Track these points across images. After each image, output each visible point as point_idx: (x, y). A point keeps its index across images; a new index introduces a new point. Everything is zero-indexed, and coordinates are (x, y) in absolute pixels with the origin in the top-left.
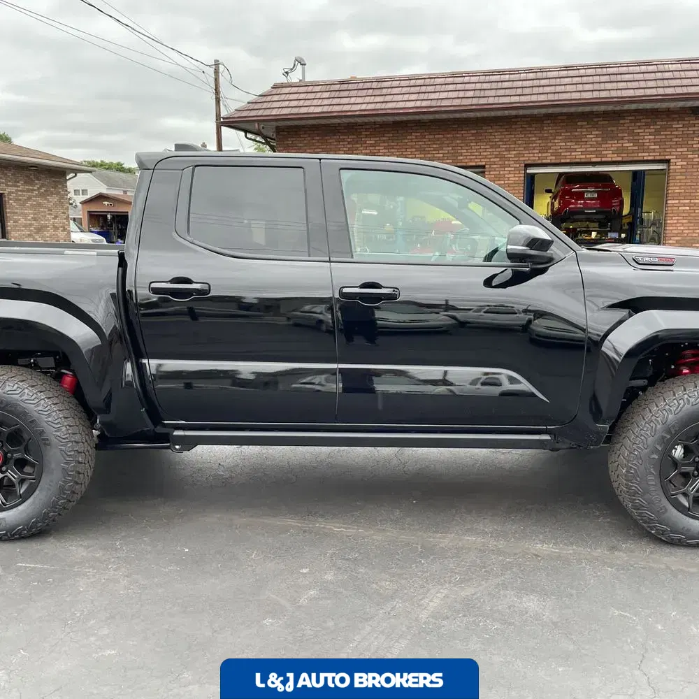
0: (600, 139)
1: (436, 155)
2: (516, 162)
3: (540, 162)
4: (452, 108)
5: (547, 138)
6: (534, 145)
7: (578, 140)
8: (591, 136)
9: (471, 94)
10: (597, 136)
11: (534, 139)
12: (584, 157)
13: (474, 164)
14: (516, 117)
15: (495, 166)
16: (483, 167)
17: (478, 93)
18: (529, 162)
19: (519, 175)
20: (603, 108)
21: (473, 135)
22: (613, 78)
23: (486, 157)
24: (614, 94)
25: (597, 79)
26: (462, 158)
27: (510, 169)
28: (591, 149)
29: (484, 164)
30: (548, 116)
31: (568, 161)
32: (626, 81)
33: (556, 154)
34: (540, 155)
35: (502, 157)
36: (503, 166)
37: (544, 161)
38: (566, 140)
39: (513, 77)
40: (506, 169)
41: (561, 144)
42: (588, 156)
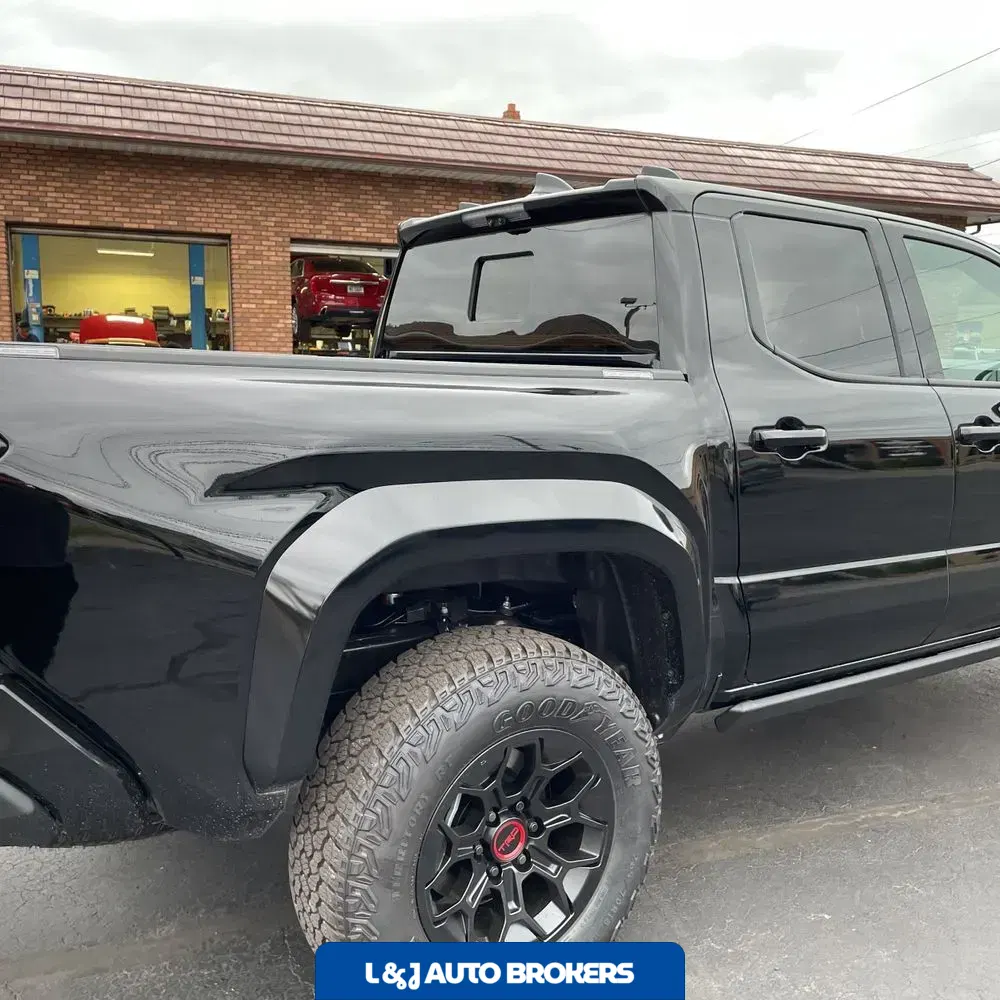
0: (390, 213)
1: (149, 211)
2: (277, 234)
3: (311, 237)
5: (318, 203)
6: (303, 211)
7: (362, 210)
8: (379, 207)
10: (387, 208)
11: (301, 202)
12: (371, 235)
13: (213, 231)
14: (274, 166)
15: (246, 237)
16: (228, 237)
17: (221, 123)
18: (297, 236)
19: (283, 254)
20: (396, 170)
21: (208, 185)
23: (231, 222)
26: (192, 219)
27: (269, 243)
28: (380, 226)
29: (229, 232)
30: (324, 173)
31: (351, 239)
33: (333, 227)
34: (311, 227)
35: (256, 224)
36: (259, 239)
37: (318, 237)
38: (347, 208)
39: (267, 106)
40: (264, 243)
41: (339, 214)
42: (377, 235)
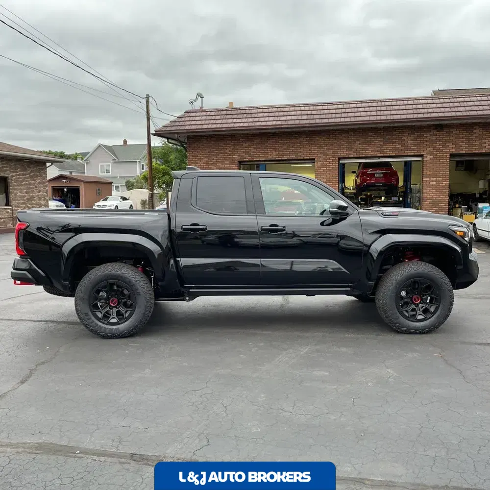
0: (382, 143)
1: (285, 153)
2: (333, 157)
3: (347, 156)
4: (294, 126)
5: (350, 143)
6: (344, 147)
7: (369, 143)
8: (377, 141)
9: (305, 117)
10: (380, 141)
11: (343, 143)
12: (373, 153)
13: (308, 158)
14: (332, 130)
15: (320, 159)
16: (314, 159)
17: (309, 117)
18: (341, 157)
19: (335, 164)
20: (383, 125)
21: (307, 141)
22: (388, 108)
23: (315, 154)
24: (389, 117)
25: (378, 108)
26: (301, 154)
27: (329, 161)
28: (377, 149)
29: (314, 157)
30: (353, 130)
31: (364, 156)
32: (396, 110)
33: (357, 152)
34: (347, 152)
35: (325, 154)
36: (326, 159)
37: (350, 156)
38: (362, 143)
39: (330, 107)
40: (328, 161)
41: (359, 146)
42: (375, 153)
